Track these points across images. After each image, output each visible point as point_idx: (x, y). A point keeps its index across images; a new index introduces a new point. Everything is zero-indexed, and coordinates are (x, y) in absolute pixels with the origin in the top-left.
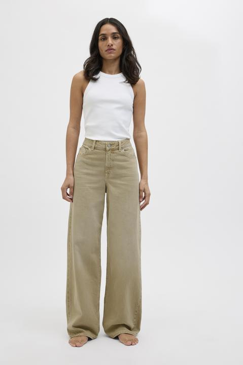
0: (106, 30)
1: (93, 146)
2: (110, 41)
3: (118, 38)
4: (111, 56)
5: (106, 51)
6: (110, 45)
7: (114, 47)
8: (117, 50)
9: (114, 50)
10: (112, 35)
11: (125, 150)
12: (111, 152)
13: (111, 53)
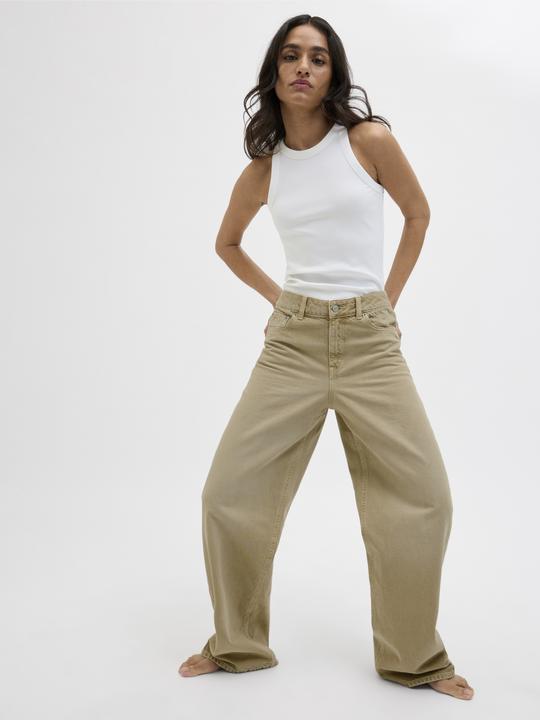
0: (301, 37)
1: (302, 310)
2: (305, 63)
3: (324, 63)
4: (299, 99)
5: (292, 85)
6: (304, 72)
7: (312, 80)
8: (316, 89)
9: (311, 86)
10: (313, 52)
11: (370, 317)
12: (340, 322)
13: (301, 90)
